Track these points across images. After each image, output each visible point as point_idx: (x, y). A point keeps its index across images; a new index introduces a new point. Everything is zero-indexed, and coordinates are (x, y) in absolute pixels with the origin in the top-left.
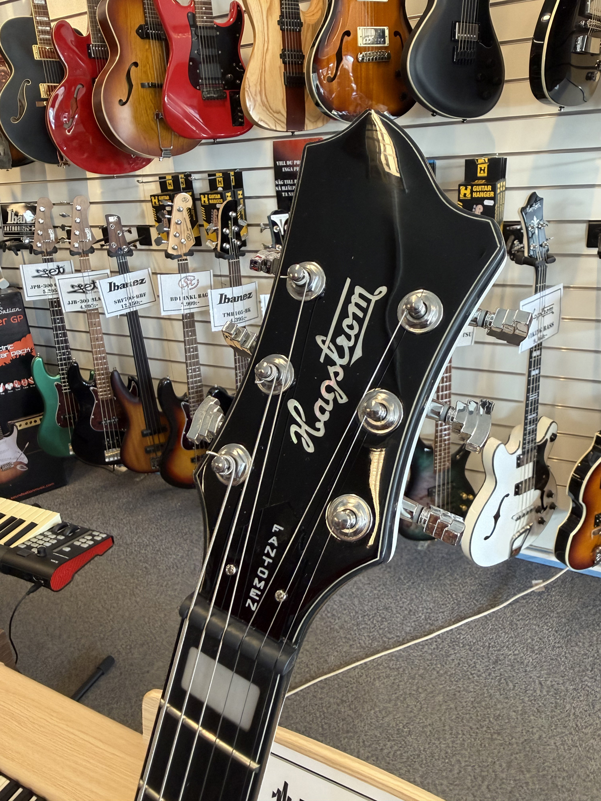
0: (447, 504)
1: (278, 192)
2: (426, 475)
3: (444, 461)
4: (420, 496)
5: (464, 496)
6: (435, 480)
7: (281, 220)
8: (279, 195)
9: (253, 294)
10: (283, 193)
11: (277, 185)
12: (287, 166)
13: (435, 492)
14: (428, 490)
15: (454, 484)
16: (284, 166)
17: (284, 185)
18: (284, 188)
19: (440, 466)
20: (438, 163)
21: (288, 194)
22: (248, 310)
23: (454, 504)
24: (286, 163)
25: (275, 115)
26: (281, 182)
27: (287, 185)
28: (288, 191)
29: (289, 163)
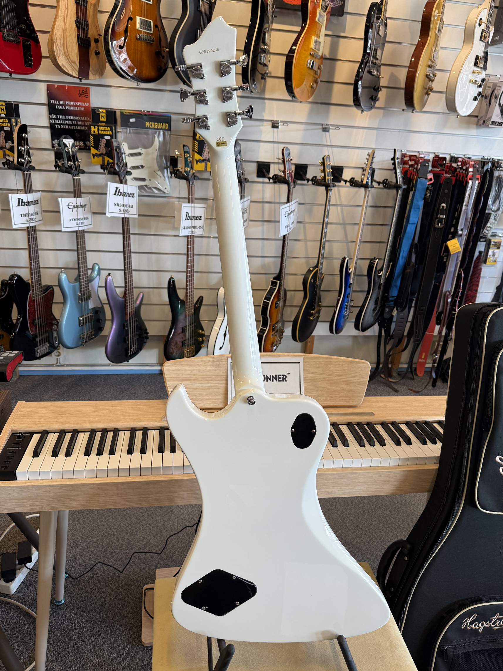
0: (193, 337)
1: (51, 124)
2: (181, 318)
3: (191, 309)
4: (178, 333)
5: (201, 331)
6: (186, 322)
7: (69, 143)
8: (52, 127)
9: (39, 202)
10: (56, 126)
11: (50, 119)
12: (59, 105)
13: (186, 329)
14: (183, 328)
15: (196, 324)
16: (57, 105)
17: (57, 119)
18: (57, 121)
19: (189, 312)
20: (173, 117)
21: (60, 126)
22: (37, 213)
23: (196, 337)
24: (59, 102)
25: (73, 64)
26: (54, 117)
27: (60, 119)
28: (60, 124)
29: (61, 102)
